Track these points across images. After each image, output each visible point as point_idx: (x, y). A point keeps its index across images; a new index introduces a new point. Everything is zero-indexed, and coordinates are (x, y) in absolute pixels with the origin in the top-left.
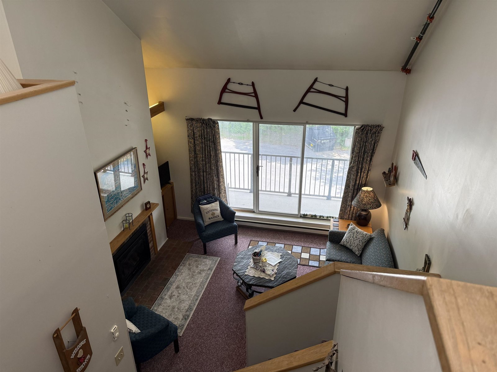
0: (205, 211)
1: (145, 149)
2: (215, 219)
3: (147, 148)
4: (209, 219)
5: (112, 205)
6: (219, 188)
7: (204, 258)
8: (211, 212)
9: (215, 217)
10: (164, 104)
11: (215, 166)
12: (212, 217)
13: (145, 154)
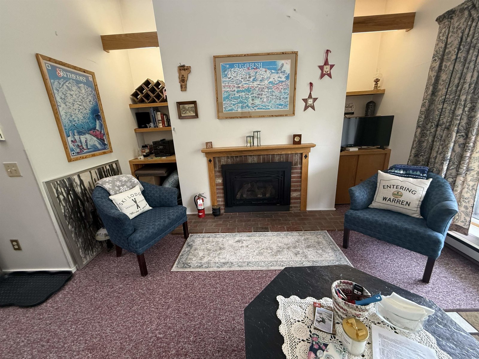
0: (383, 183)
1: (322, 64)
2: (395, 204)
3: (326, 63)
4: (385, 199)
5: (233, 107)
6: (460, 162)
7: (332, 249)
8: (395, 189)
9: (398, 201)
10: (414, 16)
11: (466, 109)
12: (392, 198)
13: (320, 71)
